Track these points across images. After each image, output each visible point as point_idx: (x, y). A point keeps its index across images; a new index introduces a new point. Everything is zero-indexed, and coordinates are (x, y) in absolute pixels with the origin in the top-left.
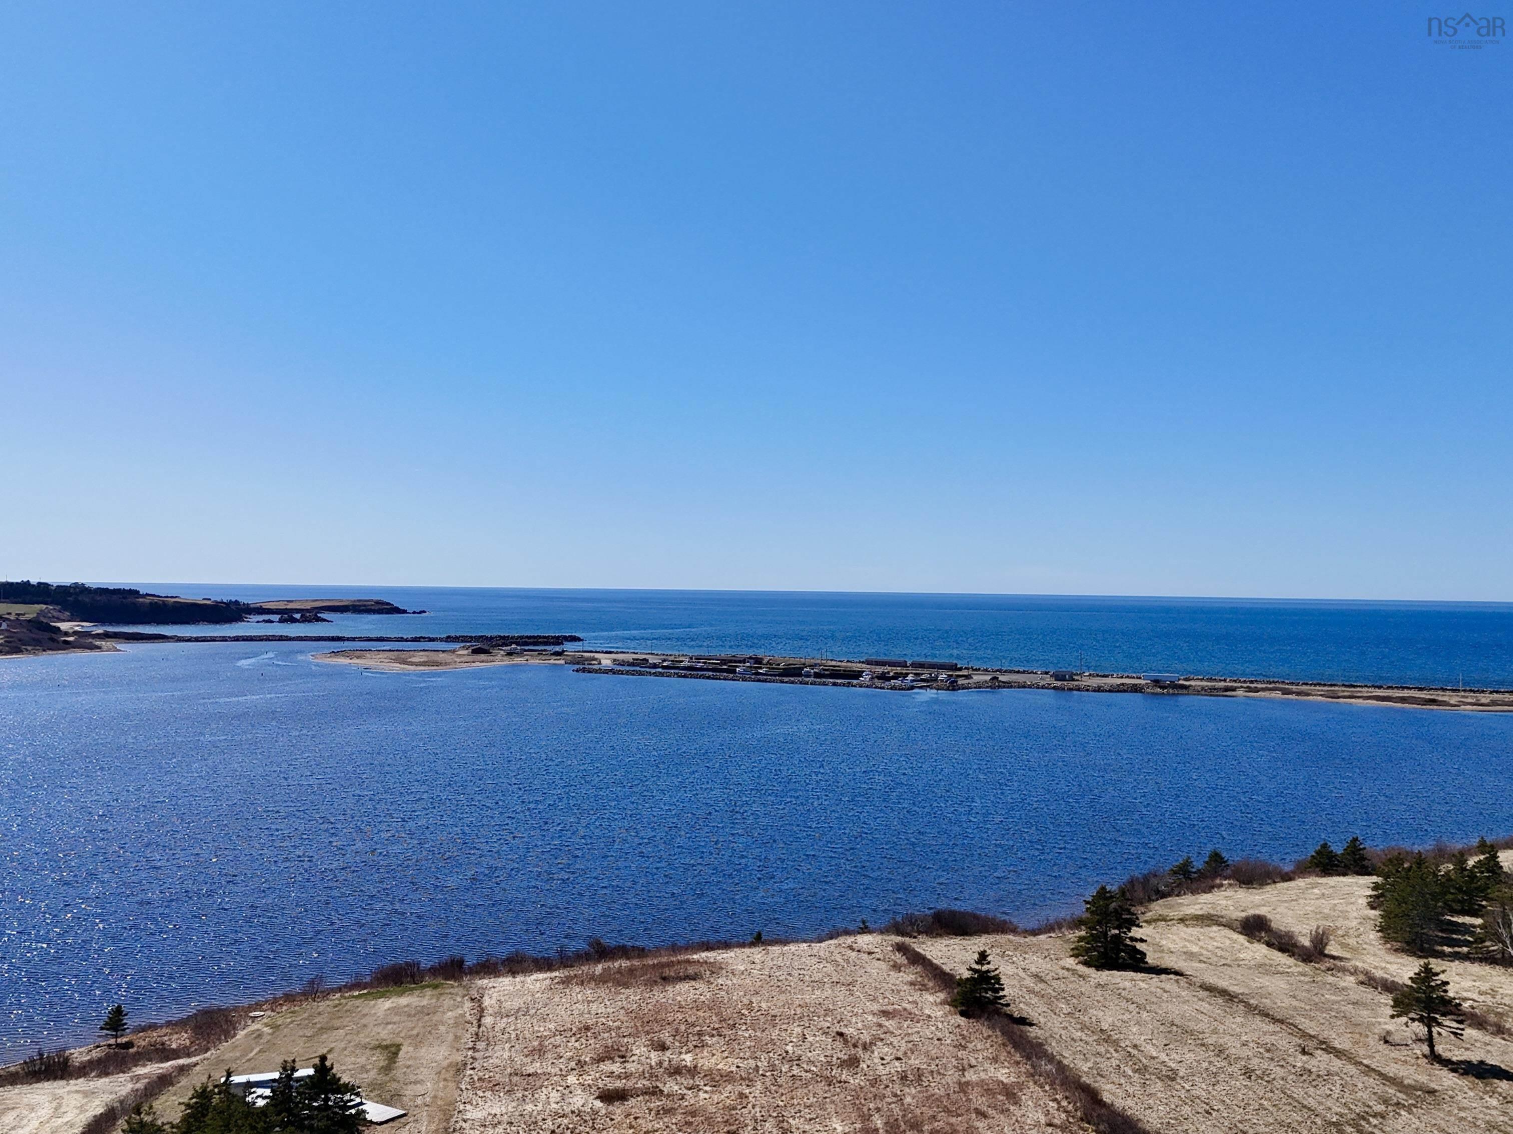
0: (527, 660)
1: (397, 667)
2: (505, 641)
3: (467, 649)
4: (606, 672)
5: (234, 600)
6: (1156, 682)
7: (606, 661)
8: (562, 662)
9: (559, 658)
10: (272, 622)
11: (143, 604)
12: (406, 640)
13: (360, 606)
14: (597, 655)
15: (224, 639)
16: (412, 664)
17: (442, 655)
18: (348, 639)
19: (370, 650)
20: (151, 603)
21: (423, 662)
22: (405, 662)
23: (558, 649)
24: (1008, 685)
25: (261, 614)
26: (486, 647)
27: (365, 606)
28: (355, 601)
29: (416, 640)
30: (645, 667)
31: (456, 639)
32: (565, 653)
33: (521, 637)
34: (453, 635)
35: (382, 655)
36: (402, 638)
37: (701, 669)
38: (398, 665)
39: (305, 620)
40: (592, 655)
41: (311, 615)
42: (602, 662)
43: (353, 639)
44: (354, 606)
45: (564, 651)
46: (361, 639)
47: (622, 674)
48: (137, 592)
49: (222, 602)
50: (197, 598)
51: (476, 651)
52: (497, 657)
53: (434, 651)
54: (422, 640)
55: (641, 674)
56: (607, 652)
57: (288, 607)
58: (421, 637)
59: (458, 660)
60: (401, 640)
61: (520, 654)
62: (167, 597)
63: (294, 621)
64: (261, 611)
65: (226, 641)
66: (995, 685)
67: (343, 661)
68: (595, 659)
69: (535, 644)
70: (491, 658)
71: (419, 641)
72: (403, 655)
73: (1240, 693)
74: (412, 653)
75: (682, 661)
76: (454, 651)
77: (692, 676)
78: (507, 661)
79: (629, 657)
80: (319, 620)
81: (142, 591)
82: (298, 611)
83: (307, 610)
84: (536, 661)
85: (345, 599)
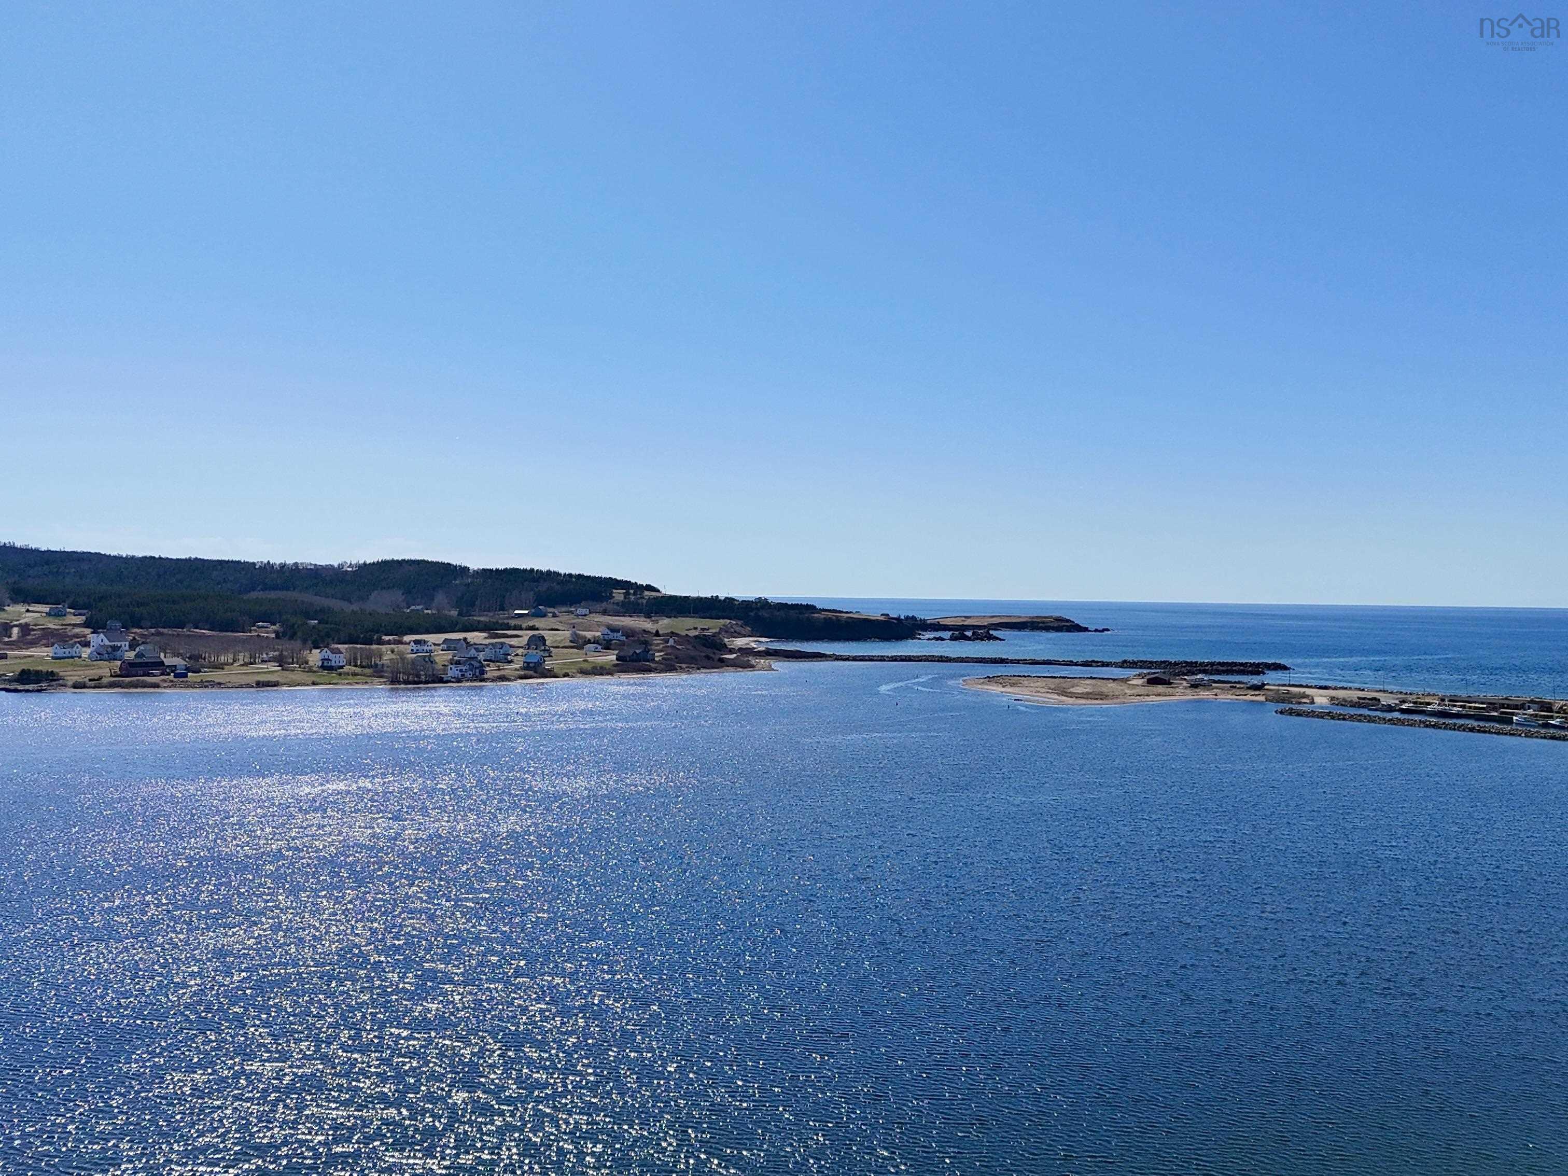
0: (1216, 695)
2: (1192, 668)
3: (1143, 678)
4: (1321, 716)
5: (911, 616)
7: (1321, 699)
8: (1262, 699)
9: (1257, 693)
10: (943, 639)
11: (825, 618)
12: (1076, 664)
13: (1039, 623)
14: (1308, 691)
15: (897, 659)
17: (1111, 685)
18: (1012, 662)
19: (1028, 676)
20: (829, 619)
21: (1088, 693)
22: (1064, 693)
23: (1255, 680)
25: (937, 630)
26: (1166, 677)
27: (1043, 623)
28: (1033, 618)
29: (1086, 664)
30: (1376, 710)
31: (1133, 665)
32: (1266, 687)
33: (1212, 664)
34: (1130, 659)
36: (1072, 661)
37: (1458, 716)
39: (976, 637)
40: (1302, 690)
41: (983, 633)
42: (1317, 700)
43: (1018, 662)
44: (1032, 623)
45: (1264, 685)
46: (1025, 662)
47: (1344, 719)
48: (813, 607)
50: (875, 614)
51: (1153, 682)
52: (1178, 690)
53: (1103, 679)
54: (1094, 664)
55: (1370, 720)
56: (1321, 688)
57: (966, 623)
58: (1093, 661)
59: (1129, 691)
60: (1071, 664)
61: (1208, 686)
62: (842, 612)
63: (966, 639)
64: (937, 627)
67: (996, 689)
68: (1307, 696)
69: (1227, 672)
70: (1170, 690)
71: (1091, 666)
72: (1065, 684)
74: (1076, 681)
75: (1429, 704)
76: (1125, 680)
77: (1446, 727)
78: (1190, 696)
79: (1354, 695)
80: (991, 638)
81: (818, 607)
82: (968, 627)
83: (980, 627)
84: (1227, 697)
85: (1024, 615)
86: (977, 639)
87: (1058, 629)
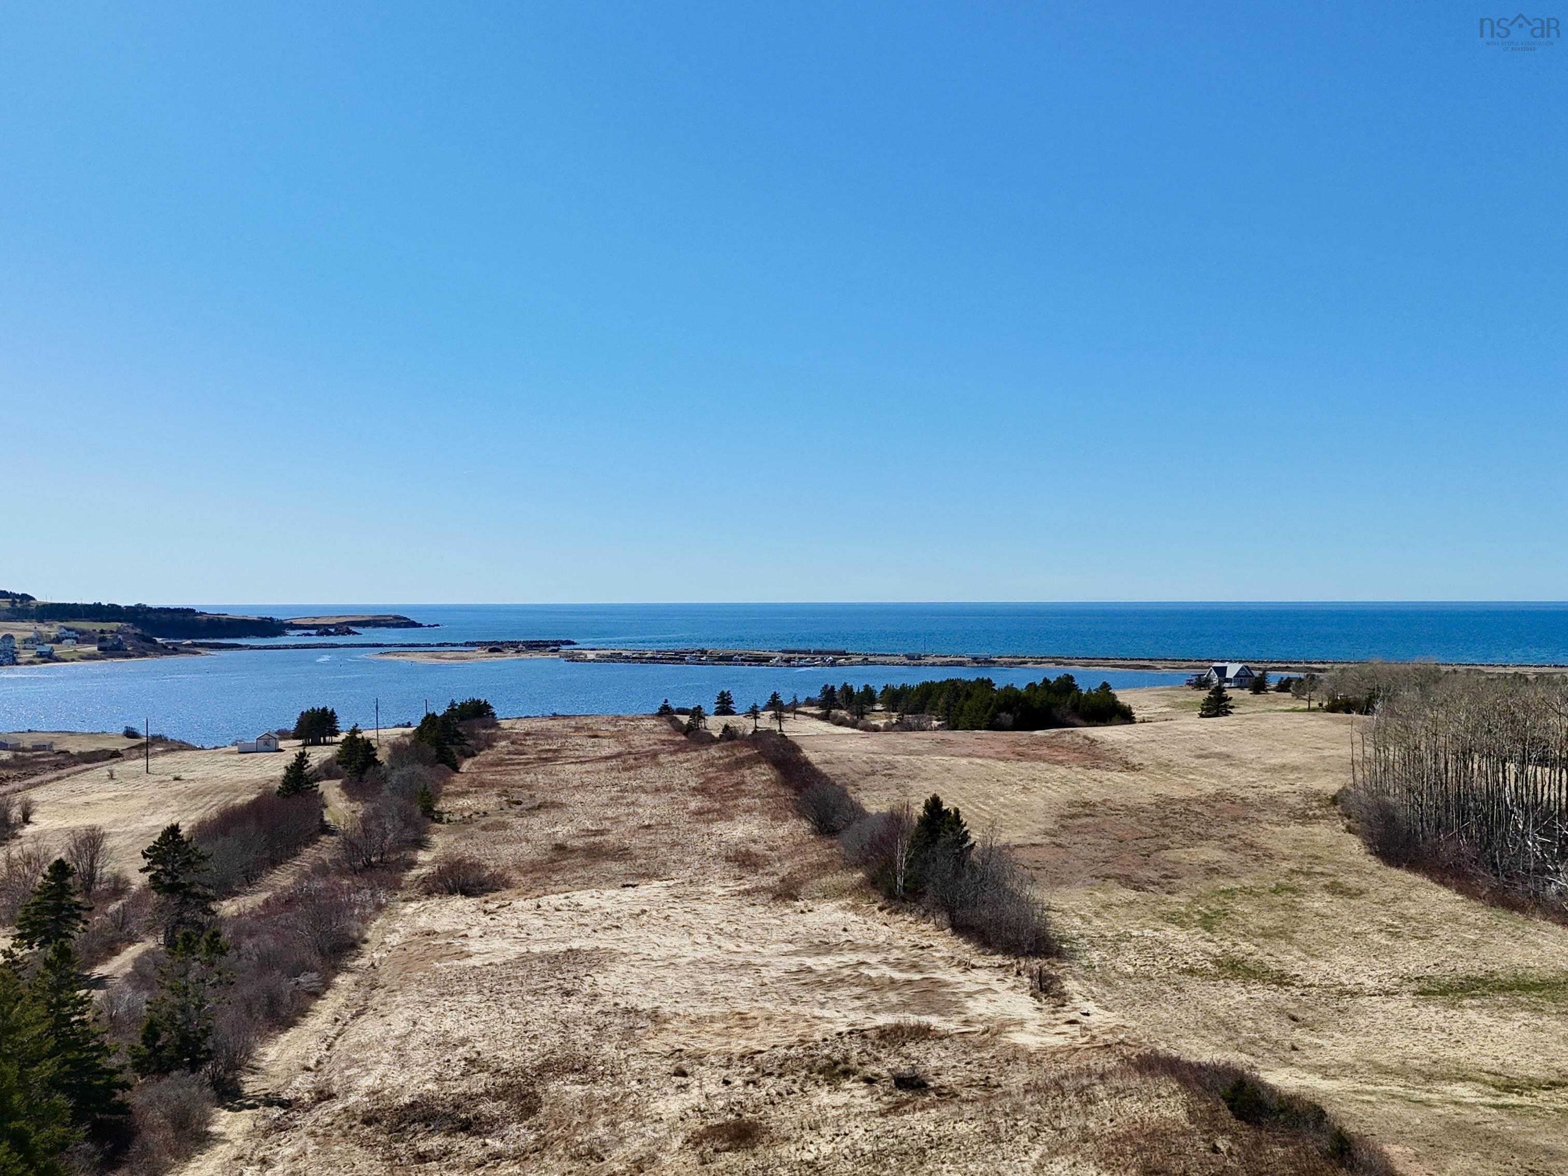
0: (530, 656)
2: (513, 644)
4: (589, 661)
6: (975, 659)
7: (591, 655)
8: (558, 656)
9: (555, 654)
10: (311, 635)
11: (201, 621)
15: (280, 648)
17: (465, 654)
20: (207, 620)
23: (554, 648)
25: (303, 629)
26: (499, 649)
28: (375, 617)
30: (620, 658)
33: (525, 641)
40: (580, 651)
41: (343, 628)
42: (588, 655)
45: (560, 650)
48: (193, 611)
49: (265, 620)
51: (491, 651)
52: (507, 656)
55: (617, 662)
56: (592, 650)
58: (444, 643)
61: (524, 652)
62: (221, 614)
63: (329, 633)
64: (301, 626)
66: (866, 662)
68: (583, 654)
69: (538, 646)
70: (503, 655)
73: (1030, 665)
79: (608, 652)
80: (350, 632)
81: (197, 611)
82: (332, 625)
83: (339, 624)
84: (536, 656)
85: (367, 616)
86: (340, 633)
87: (398, 626)
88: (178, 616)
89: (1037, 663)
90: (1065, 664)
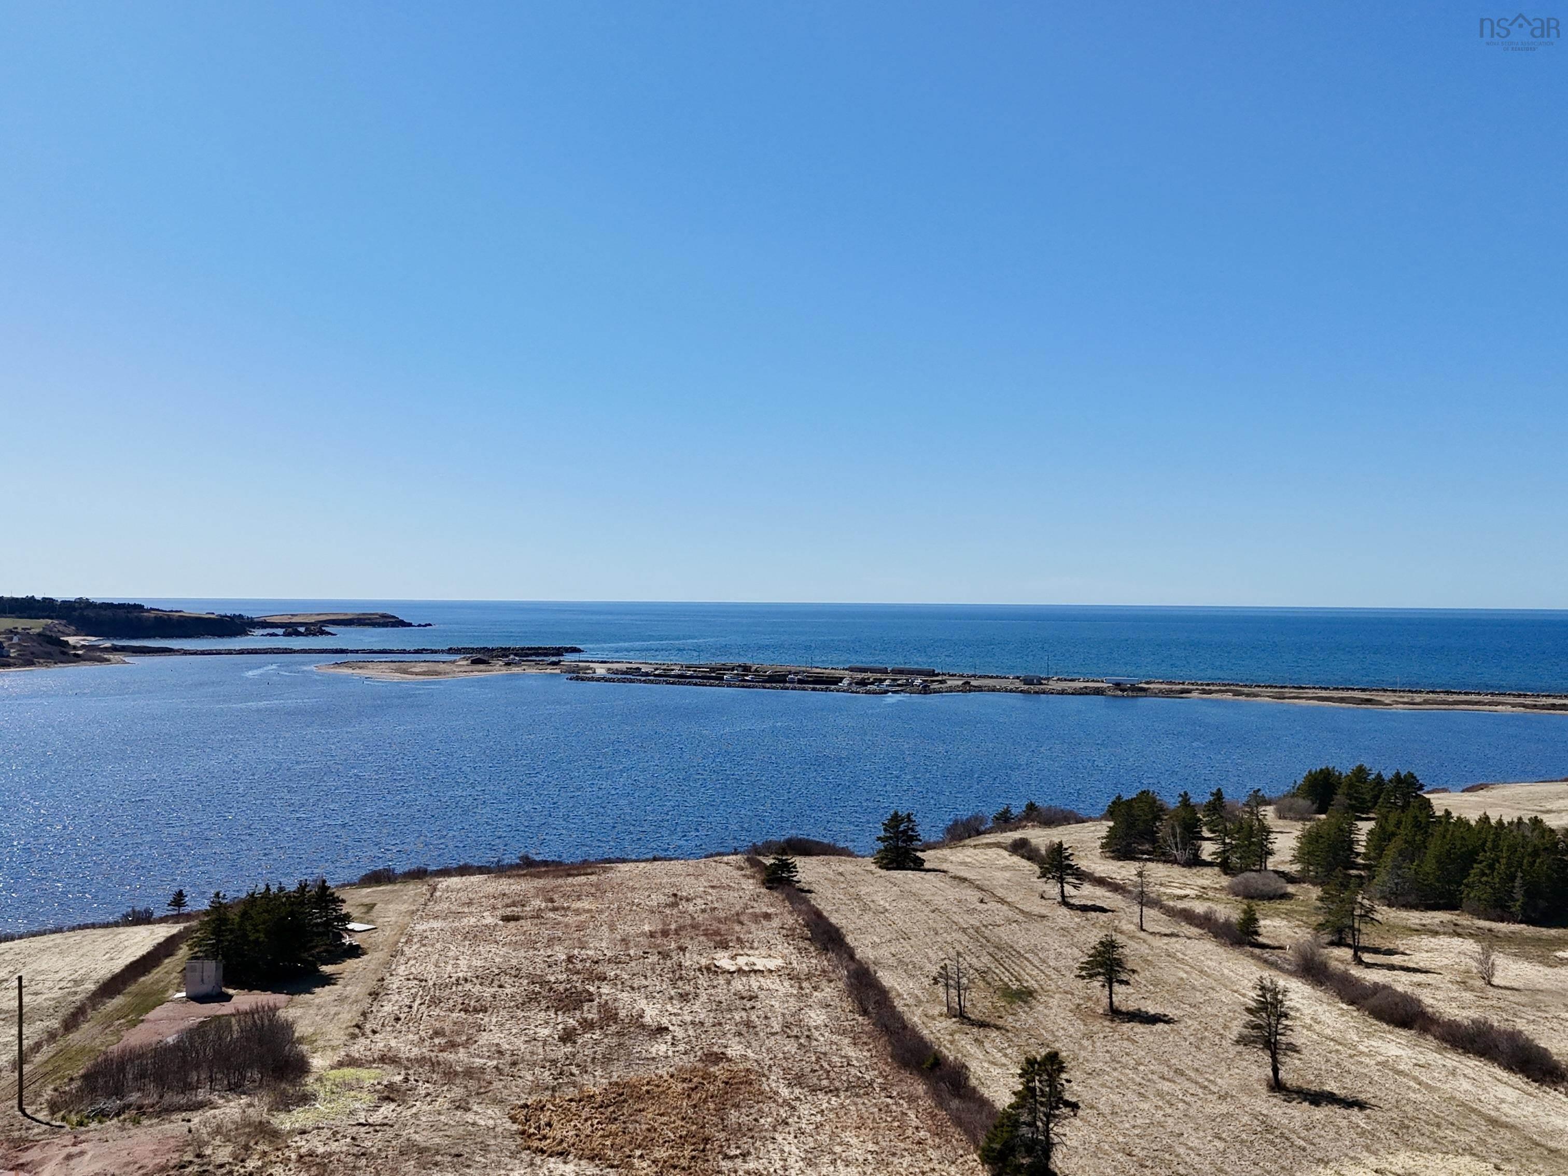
0: (524, 670)
1: (397, 677)
2: (504, 652)
3: (467, 660)
4: (598, 680)
5: (237, 614)
6: (1117, 685)
7: (601, 670)
8: (558, 671)
9: (556, 667)
10: (277, 635)
11: (149, 618)
12: (409, 652)
13: (365, 619)
14: (592, 665)
15: (229, 652)
16: (412, 673)
17: (442, 666)
18: (352, 652)
19: (372, 662)
20: (155, 617)
21: (424, 672)
22: (408, 673)
23: (554, 659)
24: (979, 689)
25: (265, 627)
26: (486, 658)
27: (369, 619)
28: (359, 615)
29: (417, 652)
30: (638, 675)
31: (457, 651)
32: (562, 663)
33: (521, 649)
34: (455, 647)
35: (384, 666)
37: (691, 677)
38: (399, 674)
40: (587, 664)
41: (316, 628)
42: (597, 671)
43: (357, 652)
44: (359, 619)
45: (560, 661)
46: (364, 651)
47: (618, 682)
48: (142, 607)
49: (226, 616)
51: (475, 662)
52: (495, 667)
53: (436, 662)
54: (424, 652)
55: (632, 681)
56: (600, 662)
57: (293, 621)
58: (424, 649)
59: (457, 670)
60: (404, 652)
61: (517, 664)
62: (172, 611)
63: (299, 634)
64: (264, 625)
65: (231, 654)
66: (966, 689)
67: (348, 671)
68: (591, 669)
70: (490, 668)
71: (421, 653)
72: (404, 666)
74: (413, 664)
75: (673, 670)
76: (455, 661)
77: (680, 683)
78: (505, 671)
79: (623, 667)
80: (323, 633)
81: (147, 606)
82: (302, 624)
83: (312, 624)
84: (534, 671)
86: (310, 634)
87: (385, 625)
88: (121, 612)
89: (1204, 692)
90: (1248, 695)
